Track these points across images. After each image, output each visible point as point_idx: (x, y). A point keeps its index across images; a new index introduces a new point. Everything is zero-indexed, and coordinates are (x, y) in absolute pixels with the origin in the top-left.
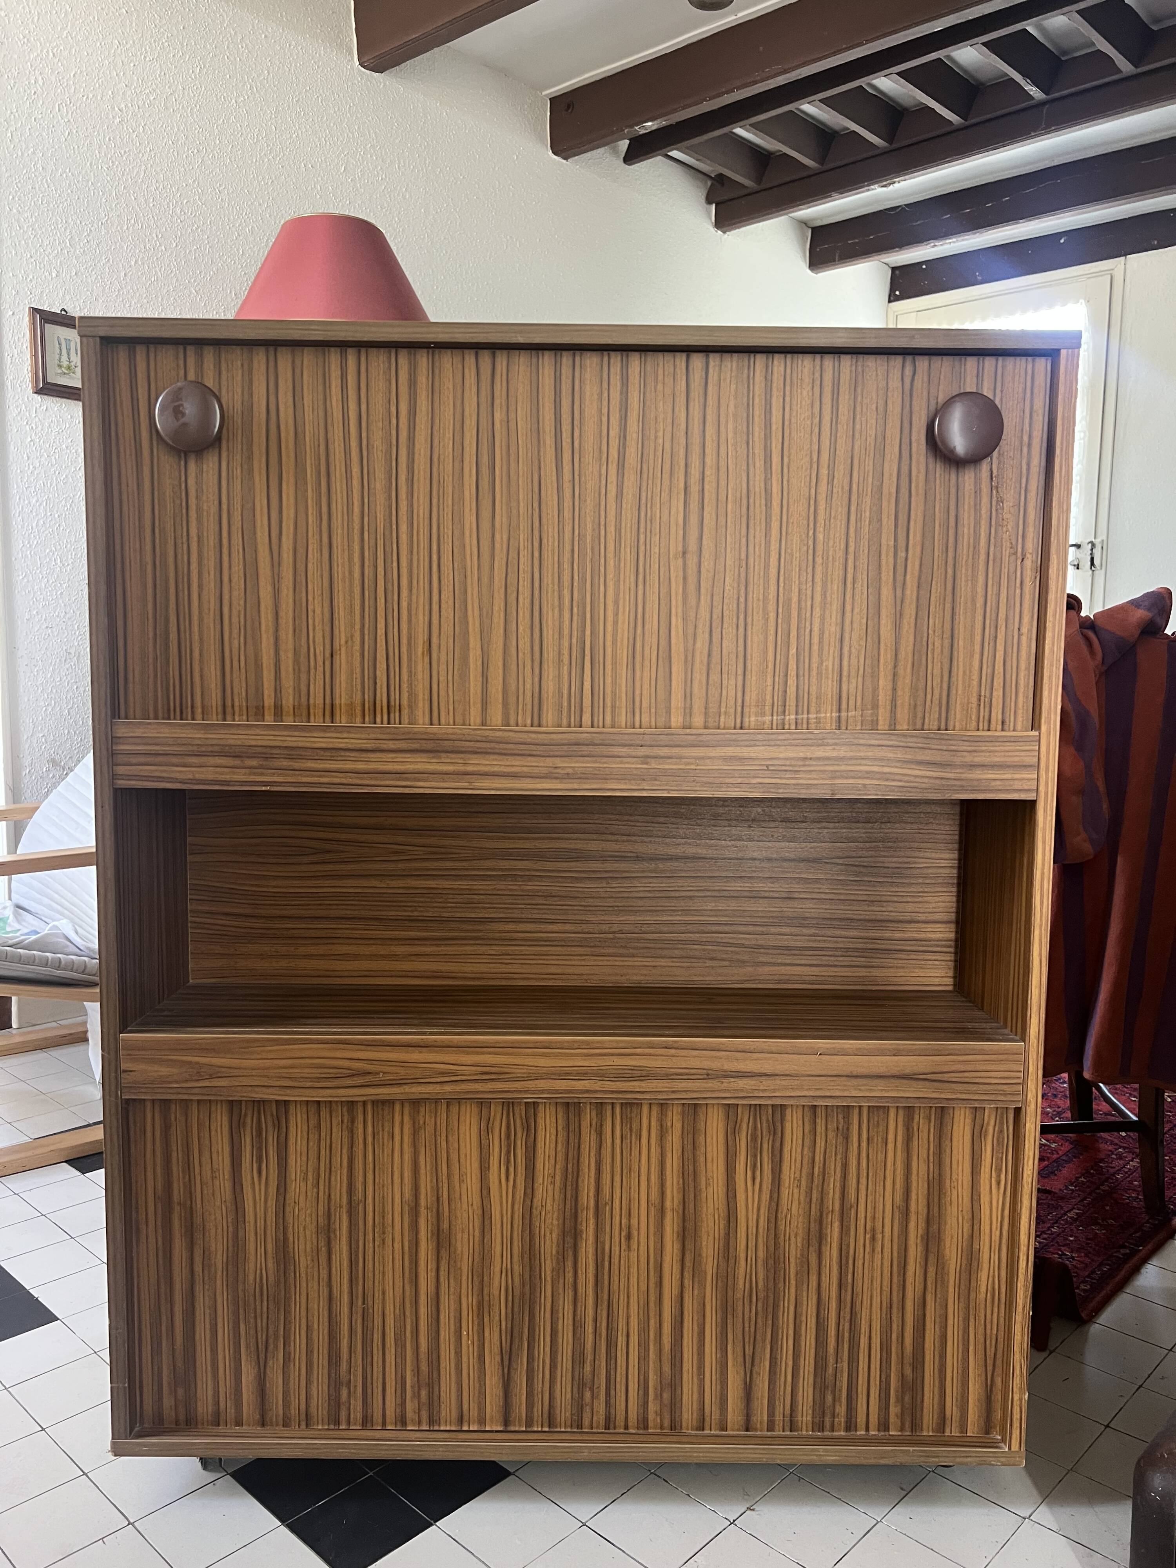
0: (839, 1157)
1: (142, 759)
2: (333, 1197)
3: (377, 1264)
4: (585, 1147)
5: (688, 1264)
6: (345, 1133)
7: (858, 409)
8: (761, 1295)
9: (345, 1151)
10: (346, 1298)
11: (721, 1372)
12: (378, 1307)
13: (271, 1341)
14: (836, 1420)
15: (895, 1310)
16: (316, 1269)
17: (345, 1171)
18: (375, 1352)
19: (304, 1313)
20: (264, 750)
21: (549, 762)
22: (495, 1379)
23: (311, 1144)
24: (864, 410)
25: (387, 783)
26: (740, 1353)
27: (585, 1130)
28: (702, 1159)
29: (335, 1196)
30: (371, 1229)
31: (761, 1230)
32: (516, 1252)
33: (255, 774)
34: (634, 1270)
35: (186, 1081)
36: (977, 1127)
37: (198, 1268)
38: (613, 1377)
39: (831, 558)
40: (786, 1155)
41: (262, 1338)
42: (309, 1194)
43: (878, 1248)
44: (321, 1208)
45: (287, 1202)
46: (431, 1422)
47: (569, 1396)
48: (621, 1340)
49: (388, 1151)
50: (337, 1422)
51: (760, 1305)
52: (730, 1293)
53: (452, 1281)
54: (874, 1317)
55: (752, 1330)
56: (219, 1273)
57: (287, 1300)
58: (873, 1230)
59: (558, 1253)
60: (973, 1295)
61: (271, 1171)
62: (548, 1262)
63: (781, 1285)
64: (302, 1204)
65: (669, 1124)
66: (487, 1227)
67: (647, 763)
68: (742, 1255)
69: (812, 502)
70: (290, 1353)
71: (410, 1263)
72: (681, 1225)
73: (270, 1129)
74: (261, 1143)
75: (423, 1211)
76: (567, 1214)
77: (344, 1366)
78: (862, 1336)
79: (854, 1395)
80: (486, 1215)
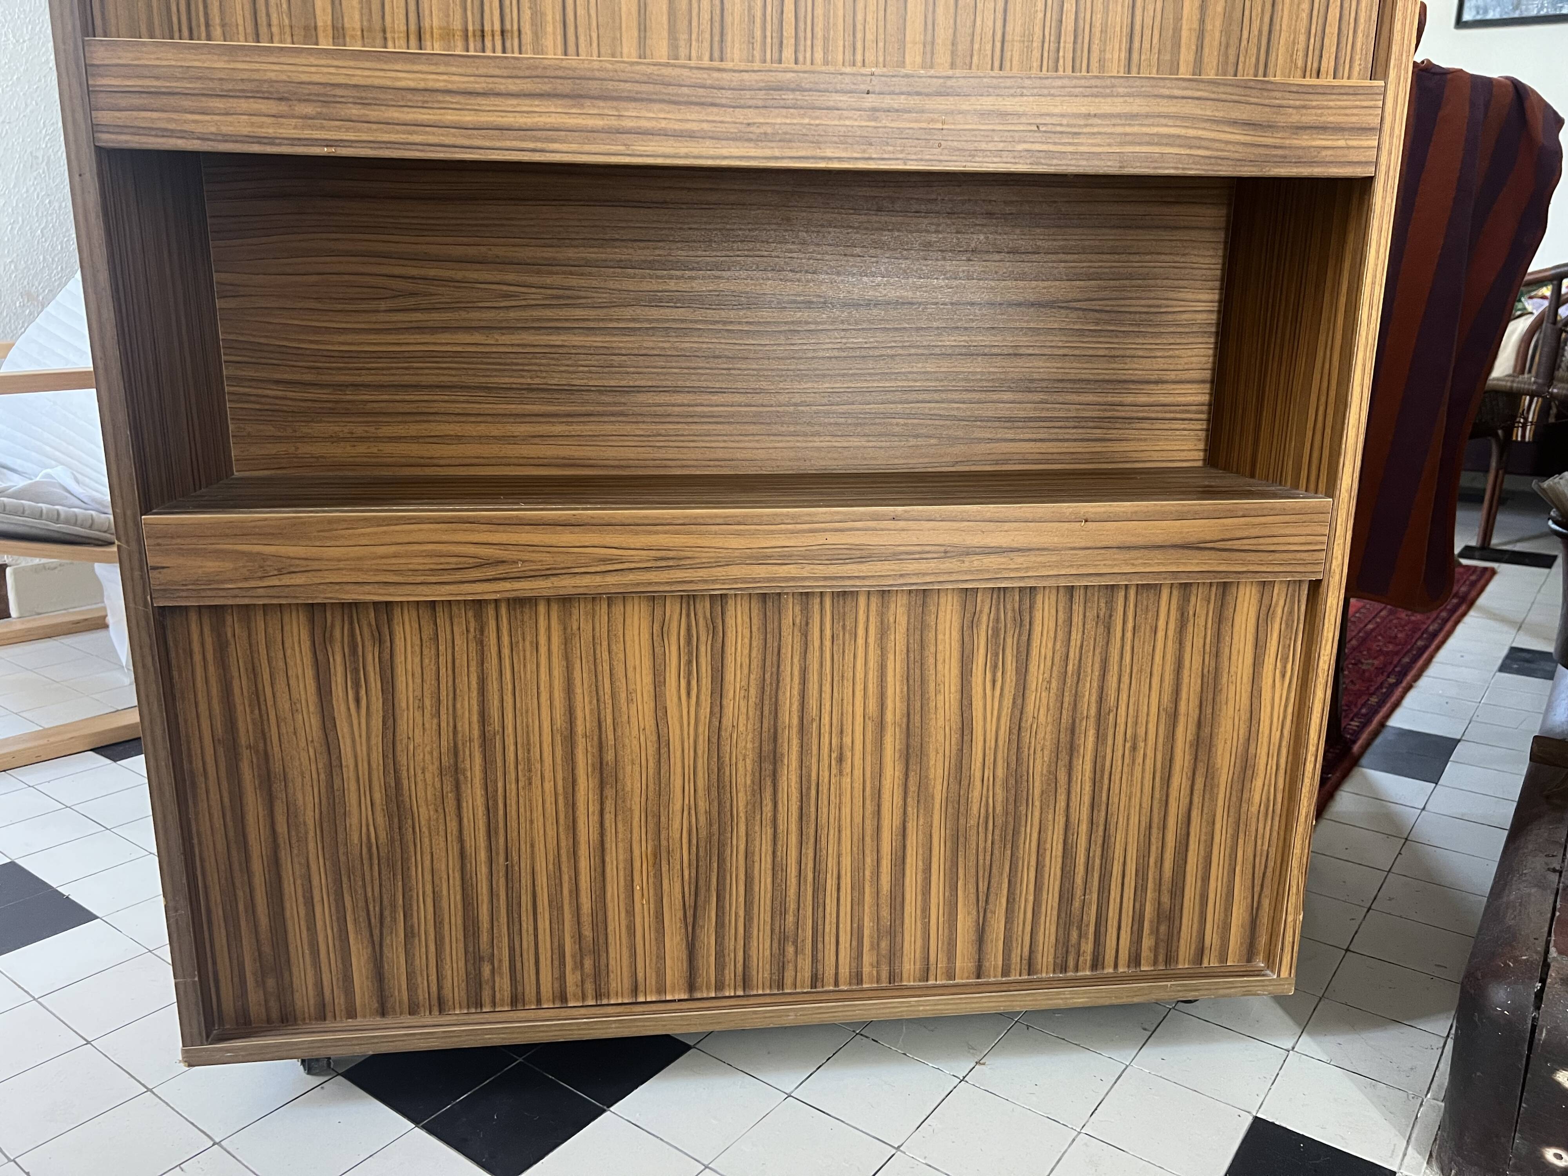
0: (1098, 651)
1: (136, 101)
2: (459, 728)
3: (522, 810)
4: (786, 651)
5: (913, 788)
6: (473, 646)
8: (999, 821)
9: (473, 669)
10: (483, 855)
11: (950, 914)
12: (525, 864)
13: (387, 913)
14: (1081, 959)
15: (1155, 831)
16: (442, 821)
17: (474, 694)
18: (524, 918)
19: (428, 877)
20: (322, 90)
21: (741, 115)
22: (677, 939)
23: (426, 661)
25: (508, 144)
26: (973, 890)
27: (786, 631)
28: (931, 660)
29: (463, 726)
30: (512, 766)
31: (1000, 743)
32: (701, 784)
33: (311, 127)
34: (846, 799)
35: (246, 579)
36: (1264, 608)
37: (282, 828)
38: (820, 927)
40: (1034, 652)
41: (374, 909)
42: (427, 726)
43: (1140, 760)
44: (444, 743)
45: (398, 738)
46: (598, 995)
47: (768, 953)
48: (831, 884)
49: (531, 667)
50: (479, 1004)
51: (997, 832)
52: (962, 821)
53: (620, 825)
54: (1130, 840)
55: (988, 863)
56: (311, 834)
57: (405, 860)
58: (1135, 737)
59: (753, 782)
60: (1244, 806)
61: (374, 699)
62: (741, 795)
63: (1023, 808)
64: (418, 740)
65: (892, 620)
66: (664, 756)
67: (876, 119)
68: (978, 775)
70: (412, 926)
71: (566, 804)
72: (904, 742)
73: (368, 644)
74: (356, 661)
75: (581, 743)
76: (765, 735)
77: (485, 937)
78: (1116, 862)
79: (1103, 929)
80: (662, 742)
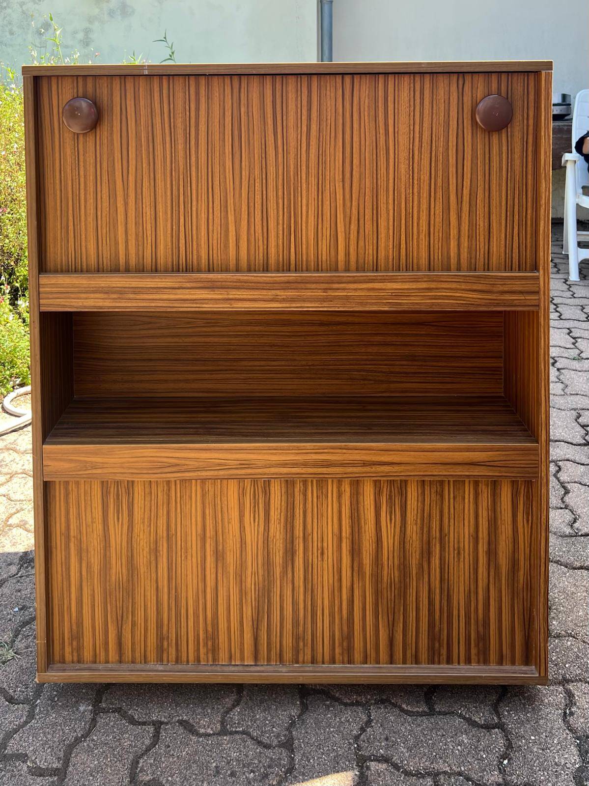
0: (438, 507)
1: (55, 296)
2: (158, 532)
3: (183, 570)
4: (297, 503)
5: (356, 569)
6: (165, 496)
7: (434, 102)
8: (397, 586)
9: (165, 506)
10: (166, 590)
11: (376, 631)
12: (184, 594)
13: (125, 614)
14: (441, 657)
15: (472, 594)
16: (149, 572)
17: (165, 517)
18: (182, 620)
19: (142, 598)
20: (121, 289)
21: (273, 292)
22: (249, 635)
23: (146, 503)
24: (438, 103)
26: (386, 620)
27: (297, 494)
28: (362, 508)
29: (160, 532)
30: (179, 550)
31: (396, 548)
32: (260, 562)
33: (115, 302)
34: (326, 573)
35: (79, 471)
36: (515, 490)
37: (84, 573)
38: (315, 633)
39: (422, 181)
40: (409, 507)
41: (119, 613)
42: (145, 531)
43: (462, 559)
44: (152, 539)
45: (133, 536)
46: (214, 660)
47: (291, 645)
48: (319, 613)
49: (188, 506)
50: (162, 660)
51: (396, 591)
52: (379, 586)
53: (225, 580)
54: (461, 598)
55: (393, 606)
56: (96, 576)
57: (133, 590)
58: (459, 548)
59: (283, 563)
60: (516, 585)
61: (124, 518)
62: (278, 568)
63: (408, 580)
64: (141, 537)
65: (343, 490)
66: (244, 549)
68: (386, 563)
69: (411, 151)
70: (135, 622)
71: (202, 570)
72: (351, 546)
73: (124, 495)
74: (119, 502)
75: (208, 541)
76: (288, 541)
77: (165, 628)
78: (454, 609)
79: (451, 642)
80: (243, 542)
